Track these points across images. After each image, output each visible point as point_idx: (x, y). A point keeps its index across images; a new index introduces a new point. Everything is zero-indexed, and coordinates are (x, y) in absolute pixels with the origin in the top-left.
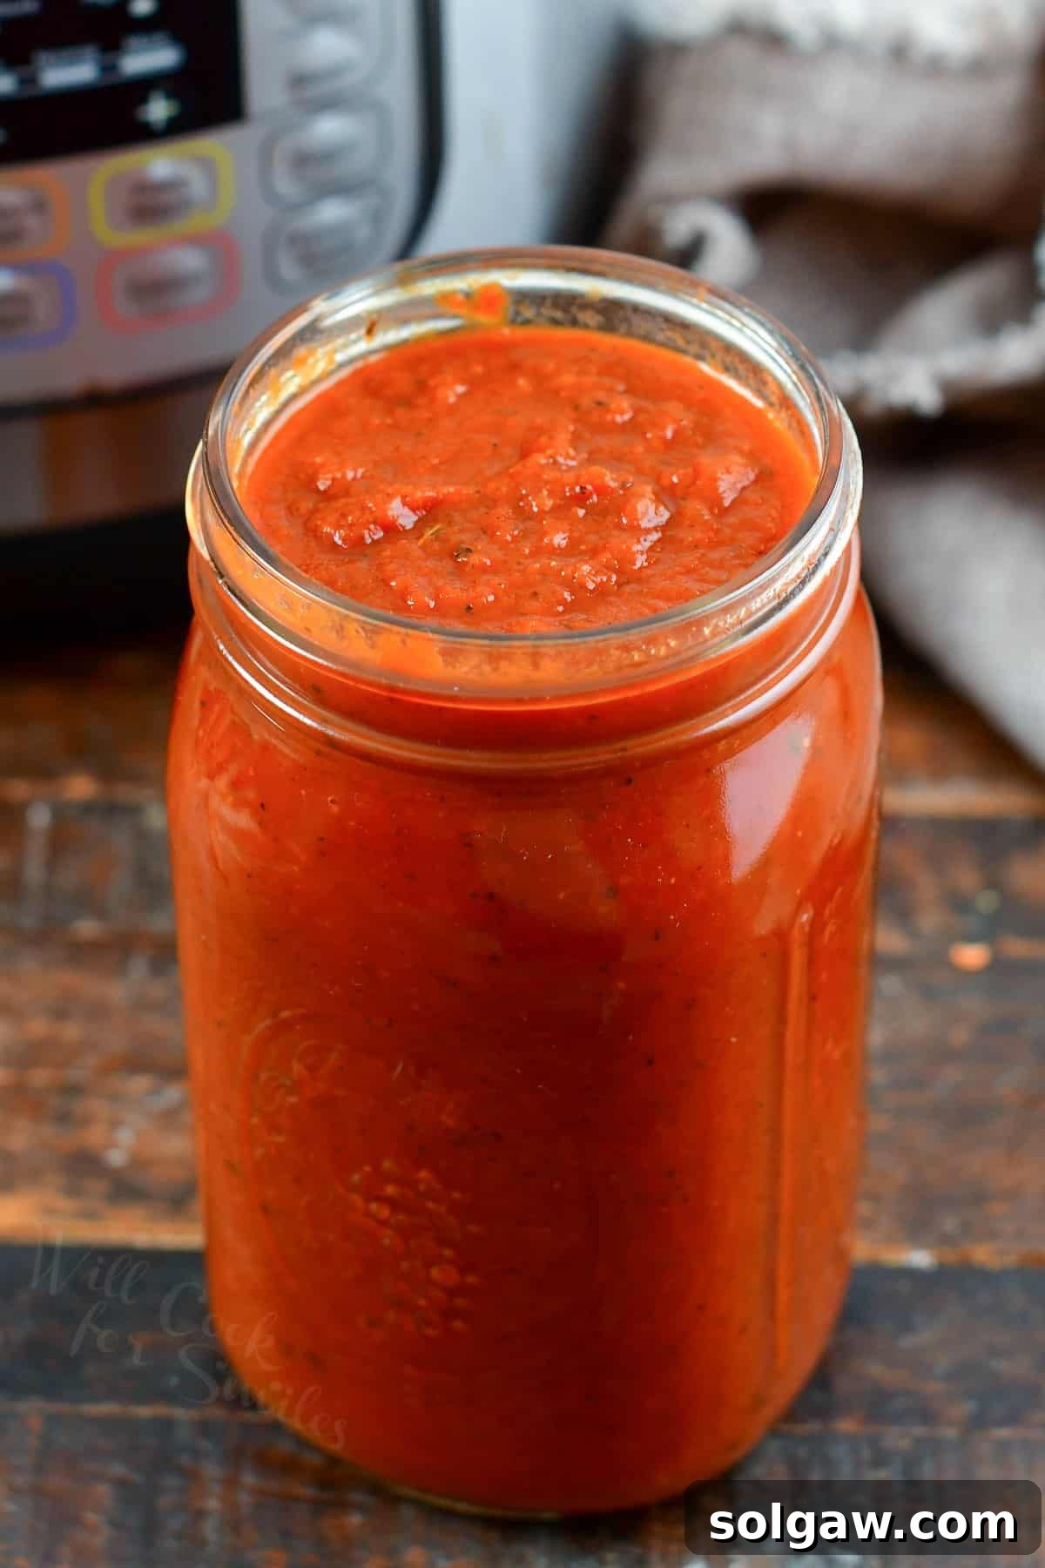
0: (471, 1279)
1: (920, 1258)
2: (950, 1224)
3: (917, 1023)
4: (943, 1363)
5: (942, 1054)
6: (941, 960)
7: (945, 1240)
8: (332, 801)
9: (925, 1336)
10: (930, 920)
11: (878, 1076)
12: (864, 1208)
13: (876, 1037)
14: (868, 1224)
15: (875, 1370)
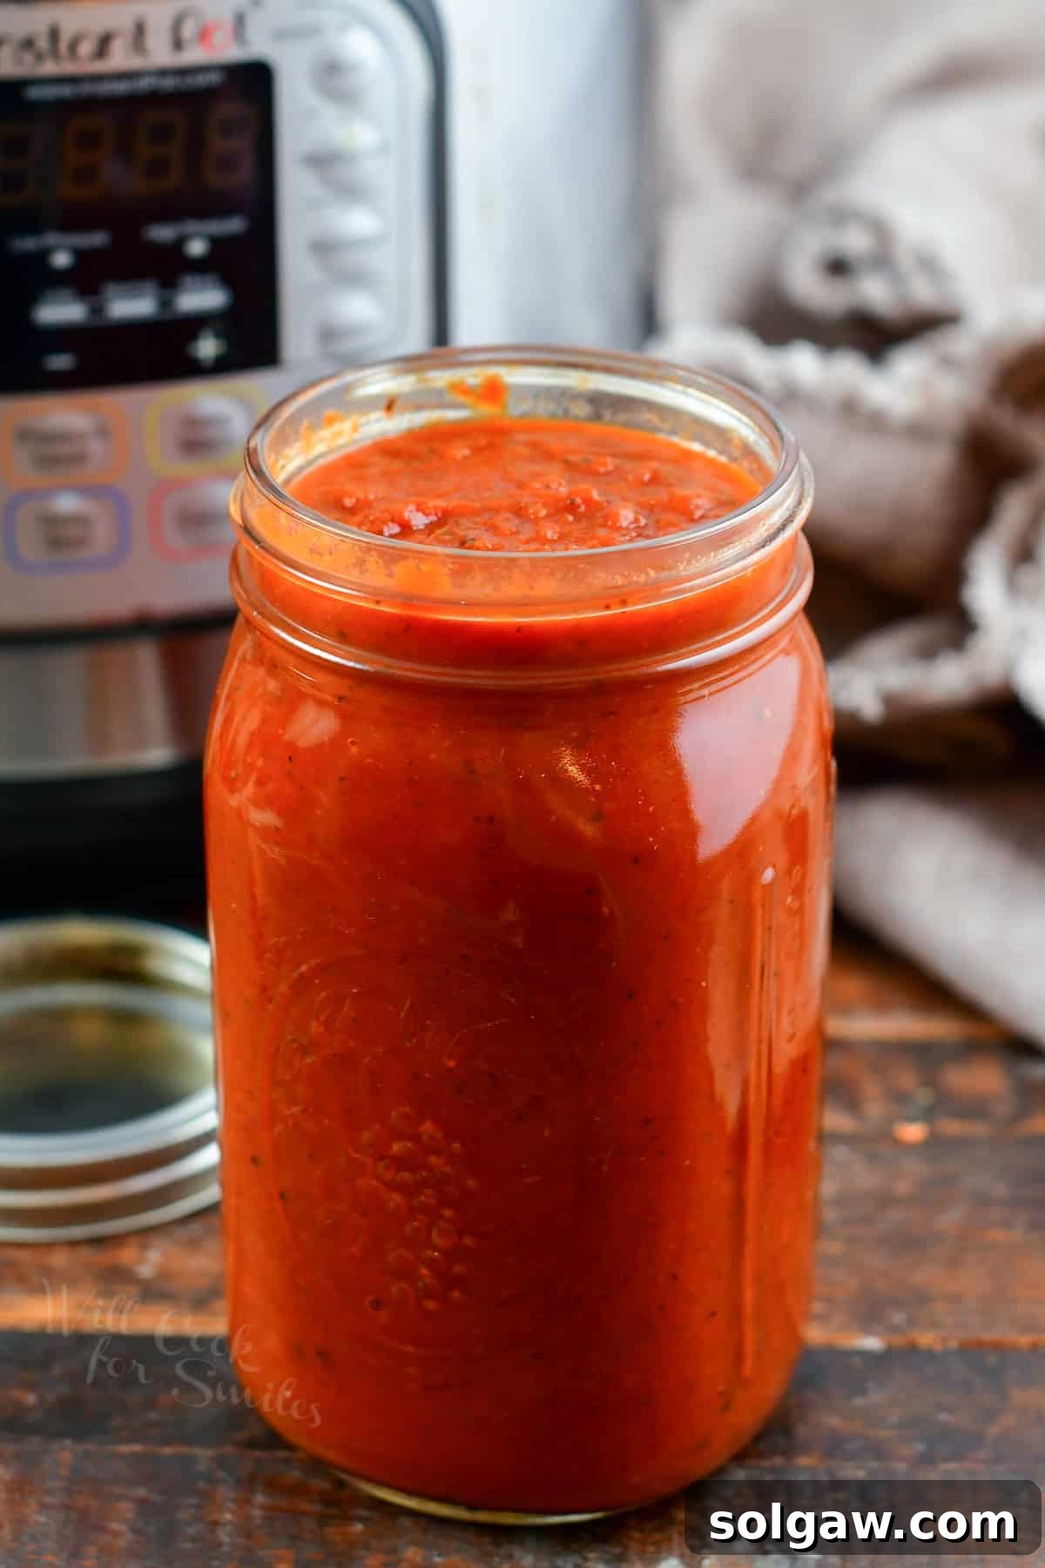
0: (468, 1241)
1: (872, 1343)
2: (898, 1318)
3: (865, 1178)
4: (894, 1417)
5: (884, 1200)
6: (884, 1136)
7: (894, 1329)
8: (351, 742)
9: (876, 1396)
10: (875, 1109)
11: (830, 1215)
12: (818, 1307)
13: (828, 1188)
14: (823, 1318)
15: (834, 1421)
